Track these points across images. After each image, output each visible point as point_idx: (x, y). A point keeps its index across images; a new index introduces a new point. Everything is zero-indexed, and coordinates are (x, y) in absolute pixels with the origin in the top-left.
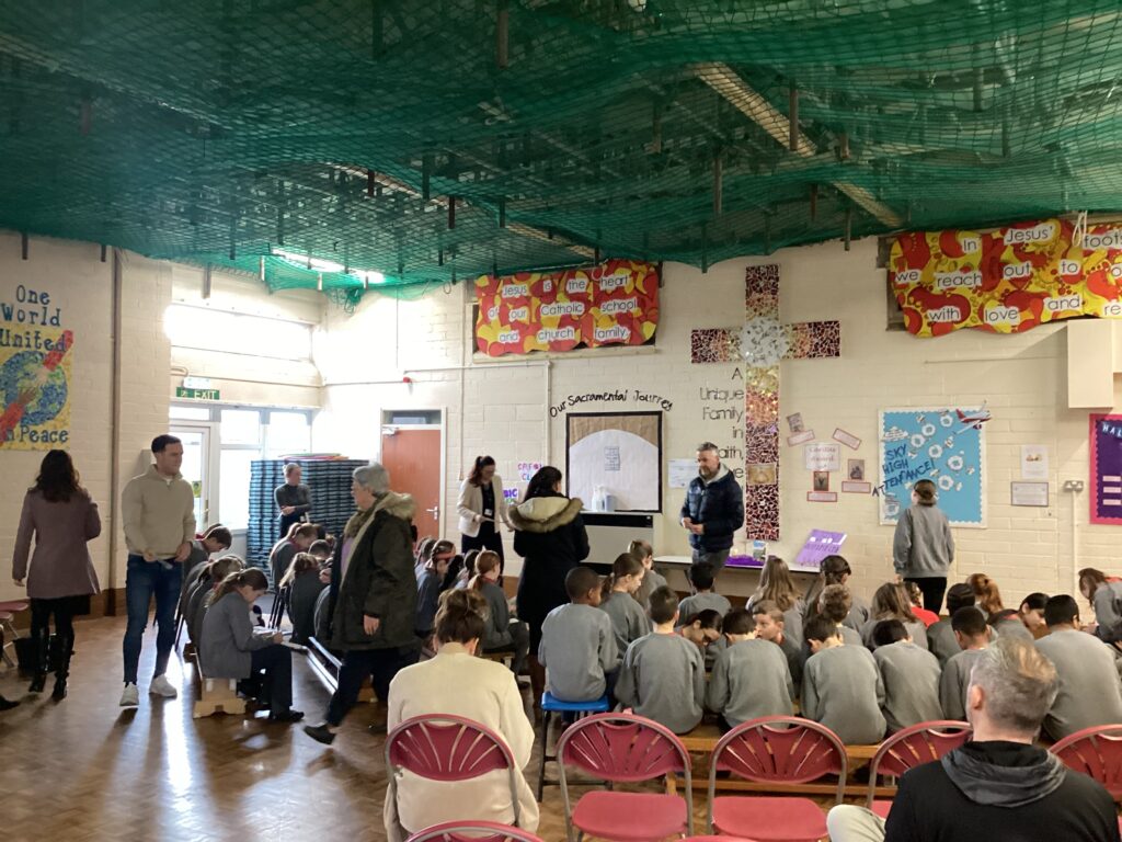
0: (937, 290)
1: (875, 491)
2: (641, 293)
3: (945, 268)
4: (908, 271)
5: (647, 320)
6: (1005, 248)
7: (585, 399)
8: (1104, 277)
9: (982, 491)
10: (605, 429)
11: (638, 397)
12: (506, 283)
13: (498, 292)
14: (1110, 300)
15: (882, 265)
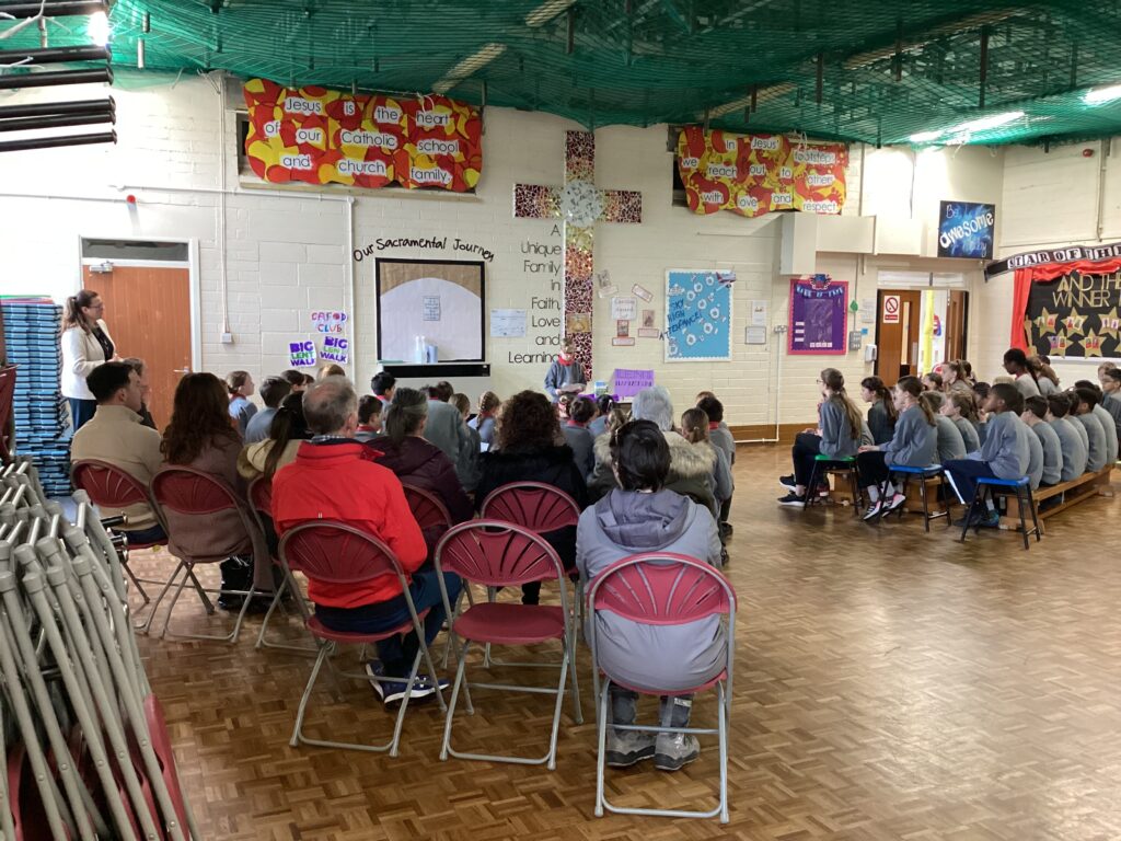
0: (709, 177)
1: (662, 336)
2: (463, 137)
3: (714, 160)
4: (690, 158)
5: (470, 167)
6: (751, 151)
7: (396, 243)
8: (804, 182)
9: (731, 335)
10: (424, 277)
11: (459, 246)
12: (289, 94)
13: (279, 103)
14: (806, 199)
15: (671, 149)
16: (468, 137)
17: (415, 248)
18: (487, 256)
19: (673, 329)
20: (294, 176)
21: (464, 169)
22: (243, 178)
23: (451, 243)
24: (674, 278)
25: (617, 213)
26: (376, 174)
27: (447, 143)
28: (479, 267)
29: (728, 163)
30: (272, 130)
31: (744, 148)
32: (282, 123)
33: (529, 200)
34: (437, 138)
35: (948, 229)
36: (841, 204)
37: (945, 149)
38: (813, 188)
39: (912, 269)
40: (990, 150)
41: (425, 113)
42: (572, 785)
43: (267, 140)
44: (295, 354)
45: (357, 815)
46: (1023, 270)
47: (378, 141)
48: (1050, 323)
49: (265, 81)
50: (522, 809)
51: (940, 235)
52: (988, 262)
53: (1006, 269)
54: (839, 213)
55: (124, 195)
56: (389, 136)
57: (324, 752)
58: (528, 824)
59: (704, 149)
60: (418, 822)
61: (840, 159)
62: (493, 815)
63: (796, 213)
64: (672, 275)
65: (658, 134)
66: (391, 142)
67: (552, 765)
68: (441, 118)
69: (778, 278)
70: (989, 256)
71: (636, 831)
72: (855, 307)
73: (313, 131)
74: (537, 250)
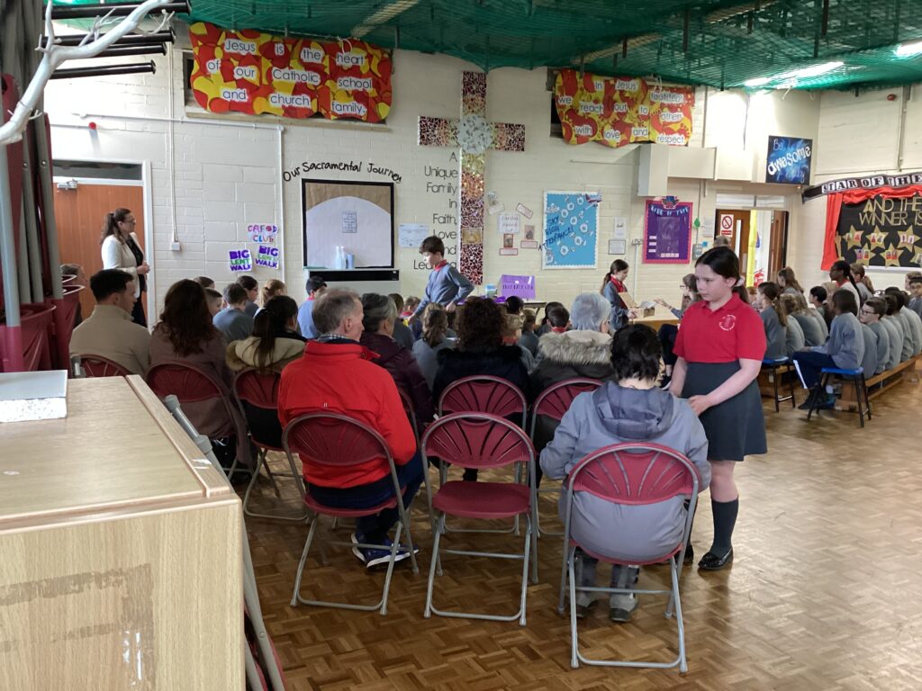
0: (581, 112)
1: (540, 247)
2: (377, 76)
3: (585, 98)
4: (565, 97)
5: (382, 101)
6: (615, 91)
7: (320, 166)
8: (658, 119)
9: (596, 246)
10: (343, 195)
11: (372, 169)
12: (229, 36)
13: (219, 43)
14: (660, 133)
15: (550, 89)
16: (380, 75)
17: (336, 170)
18: (395, 178)
19: (550, 241)
20: (233, 107)
21: (377, 103)
22: (190, 109)
23: (365, 167)
24: (551, 198)
25: (504, 143)
26: (302, 106)
27: (362, 80)
28: (389, 188)
29: (596, 101)
30: (214, 67)
31: (609, 89)
32: (222, 61)
33: (432, 130)
34: (353, 76)
35: (774, 160)
36: (688, 137)
37: (774, 92)
38: (665, 124)
39: (744, 192)
40: (810, 93)
41: (344, 54)
42: (544, 639)
43: (209, 76)
44: (234, 260)
45: (365, 669)
46: (834, 194)
47: (304, 78)
48: (857, 238)
49: (208, 25)
50: (506, 661)
51: (768, 164)
52: (806, 187)
53: (821, 193)
54: (686, 145)
55: (87, 123)
56: (313, 74)
57: (321, 611)
58: (516, 676)
59: (576, 89)
60: (419, 674)
61: (688, 100)
62: (483, 667)
63: (652, 144)
64: (549, 196)
65: (539, 77)
66: (315, 79)
67: (523, 622)
68: (357, 59)
69: (635, 199)
70: (807, 182)
71: (609, 680)
72: (698, 224)
73: (249, 69)
74: (437, 174)
